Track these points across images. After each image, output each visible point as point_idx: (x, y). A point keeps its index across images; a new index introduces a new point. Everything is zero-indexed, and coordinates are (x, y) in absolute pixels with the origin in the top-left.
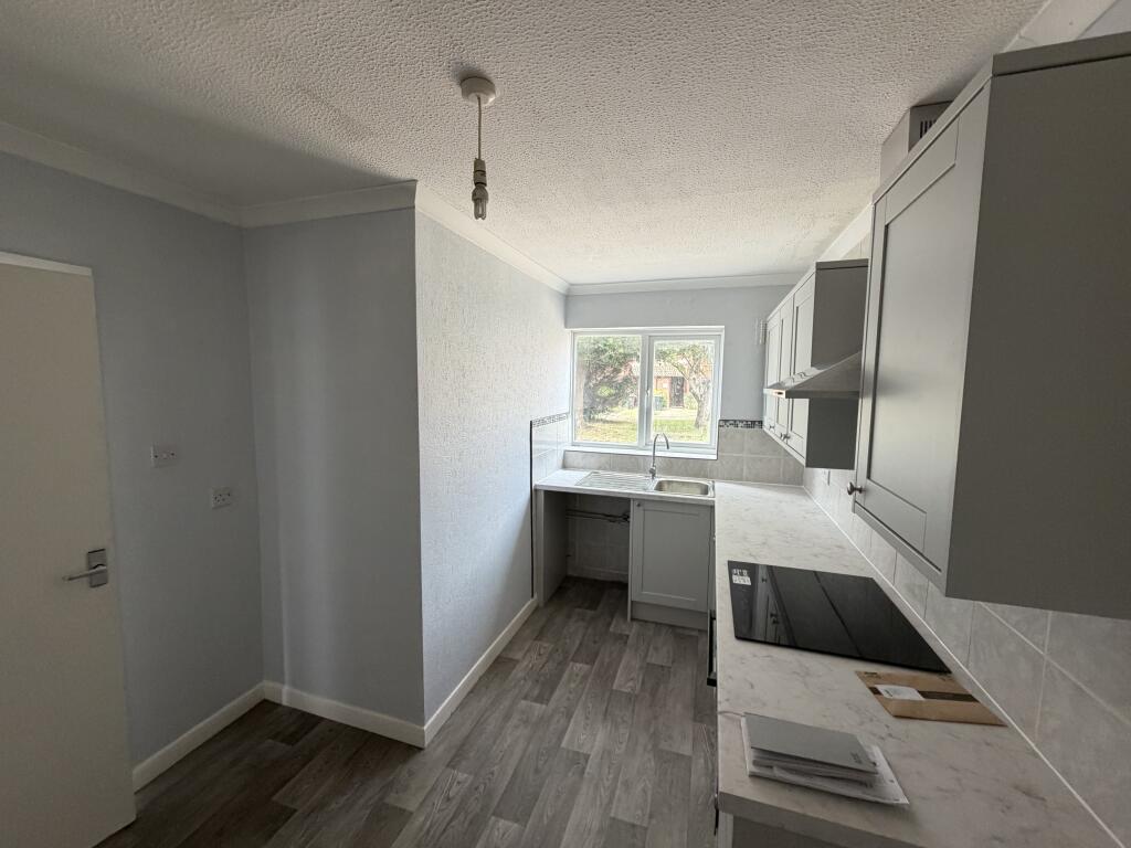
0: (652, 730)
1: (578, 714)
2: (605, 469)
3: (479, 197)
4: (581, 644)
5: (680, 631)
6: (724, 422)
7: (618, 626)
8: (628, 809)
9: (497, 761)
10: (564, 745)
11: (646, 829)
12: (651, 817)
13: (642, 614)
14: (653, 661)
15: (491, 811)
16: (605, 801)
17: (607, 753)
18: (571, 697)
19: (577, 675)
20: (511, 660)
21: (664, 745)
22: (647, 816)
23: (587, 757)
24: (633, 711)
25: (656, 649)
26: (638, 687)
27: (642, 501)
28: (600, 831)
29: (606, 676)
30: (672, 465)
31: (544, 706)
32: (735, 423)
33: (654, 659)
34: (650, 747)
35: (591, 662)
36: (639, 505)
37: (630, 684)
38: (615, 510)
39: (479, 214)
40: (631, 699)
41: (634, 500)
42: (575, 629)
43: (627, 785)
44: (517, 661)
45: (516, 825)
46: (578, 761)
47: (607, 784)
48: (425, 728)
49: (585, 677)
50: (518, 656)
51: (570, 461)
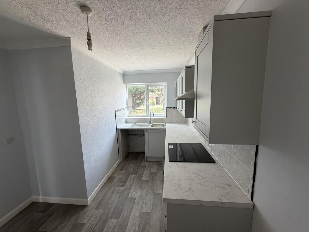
0: (152, 188)
1: (133, 188)
2: (138, 122)
3: (89, 43)
4: (133, 170)
5: (159, 163)
6: (168, 108)
7: (143, 164)
8: (146, 209)
9: (110, 204)
10: (129, 197)
11: (151, 213)
12: (152, 209)
13: (149, 160)
14: (152, 171)
15: (109, 218)
16: (140, 209)
17: (141, 196)
18: (131, 184)
19: (132, 178)
20: (114, 177)
21: (155, 192)
22: (151, 210)
23: (135, 198)
24: (147, 185)
25: (153, 168)
26: (149, 178)
27: (148, 130)
28: (139, 217)
29: (140, 177)
30: (155, 120)
31: (123, 188)
32: (170, 108)
33: (153, 171)
34: (151, 193)
35: (136, 174)
36: (147, 131)
37: (147, 178)
38: (140, 133)
39: (90, 49)
40: (147, 182)
41: (145, 130)
42: (131, 166)
43: (146, 203)
44: (116, 177)
45: (116, 220)
46: (133, 200)
47: (141, 204)
48: (88, 200)
49: (135, 178)
50: (116, 176)
51: (128, 121)
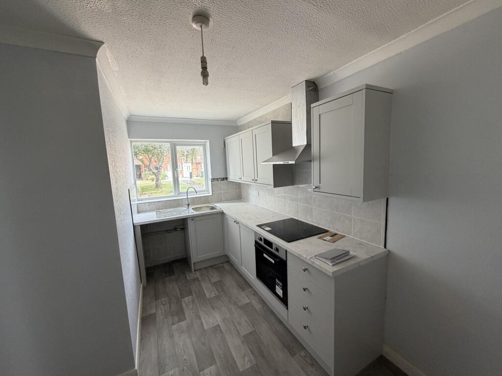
0: (233, 302)
1: (202, 314)
2: (162, 209)
3: (205, 74)
4: (180, 290)
5: (214, 267)
6: (213, 180)
7: (190, 276)
8: (245, 329)
9: (183, 354)
10: (206, 328)
11: (255, 331)
12: (253, 326)
13: (198, 267)
14: (214, 281)
15: (198, 372)
16: (237, 333)
17: (224, 320)
18: (193, 311)
19: (189, 302)
20: (151, 315)
21: (240, 304)
22: (252, 327)
23: (219, 325)
24: (221, 300)
25: (212, 277)
26: (217, 292)
27: (193, 218)
28: (243, 343)
29: (201, 296)
30: (195, 201)
31: (185, 322)
32: (217, 179)
33: (214, 280)
34: (236, 308)
35: (190, 293)
36: (192, 220)
37: (213, 293)
38: (180, 225)
39: (206, 82)
40: (218, 297)
41: (189, 218)
42: (172, 286)
43: (239, 323)
44: (155, 314)
45: (212, 367)
46: (217, 329)
47: (232, 328)
48: (136, 368)
49: (193, 301)
50: (153, 311)
